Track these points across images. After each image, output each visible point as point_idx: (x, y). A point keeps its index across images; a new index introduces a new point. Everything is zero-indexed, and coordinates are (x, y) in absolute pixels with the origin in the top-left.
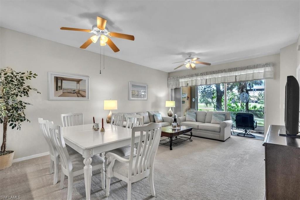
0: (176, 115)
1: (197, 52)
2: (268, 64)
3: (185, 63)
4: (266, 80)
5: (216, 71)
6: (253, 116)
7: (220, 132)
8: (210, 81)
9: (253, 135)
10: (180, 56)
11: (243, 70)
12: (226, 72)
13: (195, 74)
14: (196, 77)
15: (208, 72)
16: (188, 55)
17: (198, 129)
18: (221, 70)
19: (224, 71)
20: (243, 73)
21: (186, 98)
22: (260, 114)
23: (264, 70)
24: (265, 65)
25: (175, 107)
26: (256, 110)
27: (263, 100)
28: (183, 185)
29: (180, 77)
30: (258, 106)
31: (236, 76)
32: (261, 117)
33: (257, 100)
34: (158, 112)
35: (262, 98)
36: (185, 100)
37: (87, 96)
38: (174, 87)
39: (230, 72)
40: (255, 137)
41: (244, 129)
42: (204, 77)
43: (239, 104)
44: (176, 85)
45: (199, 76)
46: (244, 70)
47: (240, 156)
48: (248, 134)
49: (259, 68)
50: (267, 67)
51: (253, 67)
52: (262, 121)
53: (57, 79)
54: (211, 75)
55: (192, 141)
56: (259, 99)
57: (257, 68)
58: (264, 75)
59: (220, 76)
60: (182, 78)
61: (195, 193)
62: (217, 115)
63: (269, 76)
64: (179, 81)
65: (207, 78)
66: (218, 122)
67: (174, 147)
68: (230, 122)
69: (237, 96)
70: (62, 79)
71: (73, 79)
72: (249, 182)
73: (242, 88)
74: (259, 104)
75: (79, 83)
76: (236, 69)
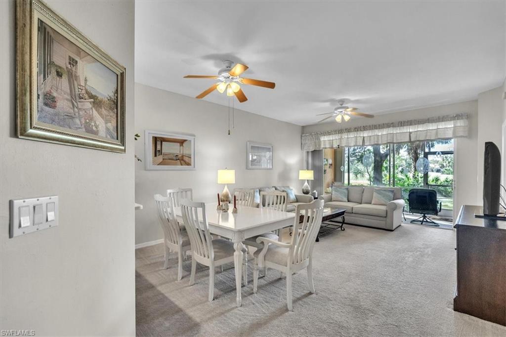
0: (315, 191)
1: (352, 98)
2: (459, 116)
3: (335, 115)
4: (456, 139)
5: (379, 125)
6: (436, 193)
7: (386, 217)
8: (370, 140)
9: (435, 223)
10: (327, 104)
11: (421, 124)
12: (395, 127)
13: (346, 129)
14: (346, 133)
15: (366, 126)
16: (339, 102)
17: (352, 213)
18: (387, 122)
19: (392, 125)
20: (421, 128)
21: (328, 166)
22: (446, 191)
23: (454, 125)
24: (456, 116)
25: (313, 179)
26: (439, 184)
27: (450, 168)
28: (347, 282)
29: (321, 134)
30: (443, 178)
31: (410, 133)
32: (447, 195)
33: (439, 168)
34: (288, 187)
35: (448, 165)
36: (327, 168)
37: (192, 164)
38: (312, 149)
39: (402, 127)
40: (439, 226)
41: (421, 213)
42: (360, 133)
43: (411, 175)
44: (316, 146)
45: (352, 132)
46: (423, 124)
47: (419, 250)
48: (427, 221)
49: (446, 121)
50: (458, 119)
51: (437, 119)
52: (449, 202)
53: (156, 139)
54: (371, 131)
55: (344, 230)
56: (443, 166)
57: (442, 121)
58: (454, 132)
59: (385, 133)
60: (324, 135)
61: (365, 290)
62: (382, 191)
63: (461, 134)
64: (320, 139)
65: (364, 136)
66: (383, 202)
67: (321, 237)
68: (401, 202)
69: (406, 161)
70: (163, 140)
71: (174, 139)
72: (434, 280)
73: (416, 148)
74: (443, 175)
75: (182, 145)
76: (410, 123)
